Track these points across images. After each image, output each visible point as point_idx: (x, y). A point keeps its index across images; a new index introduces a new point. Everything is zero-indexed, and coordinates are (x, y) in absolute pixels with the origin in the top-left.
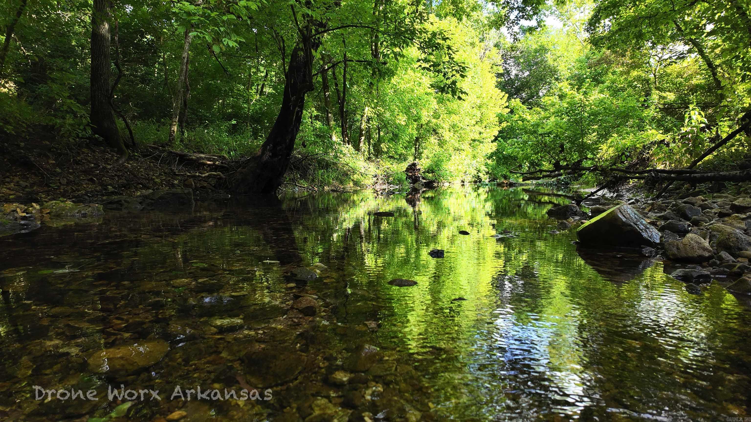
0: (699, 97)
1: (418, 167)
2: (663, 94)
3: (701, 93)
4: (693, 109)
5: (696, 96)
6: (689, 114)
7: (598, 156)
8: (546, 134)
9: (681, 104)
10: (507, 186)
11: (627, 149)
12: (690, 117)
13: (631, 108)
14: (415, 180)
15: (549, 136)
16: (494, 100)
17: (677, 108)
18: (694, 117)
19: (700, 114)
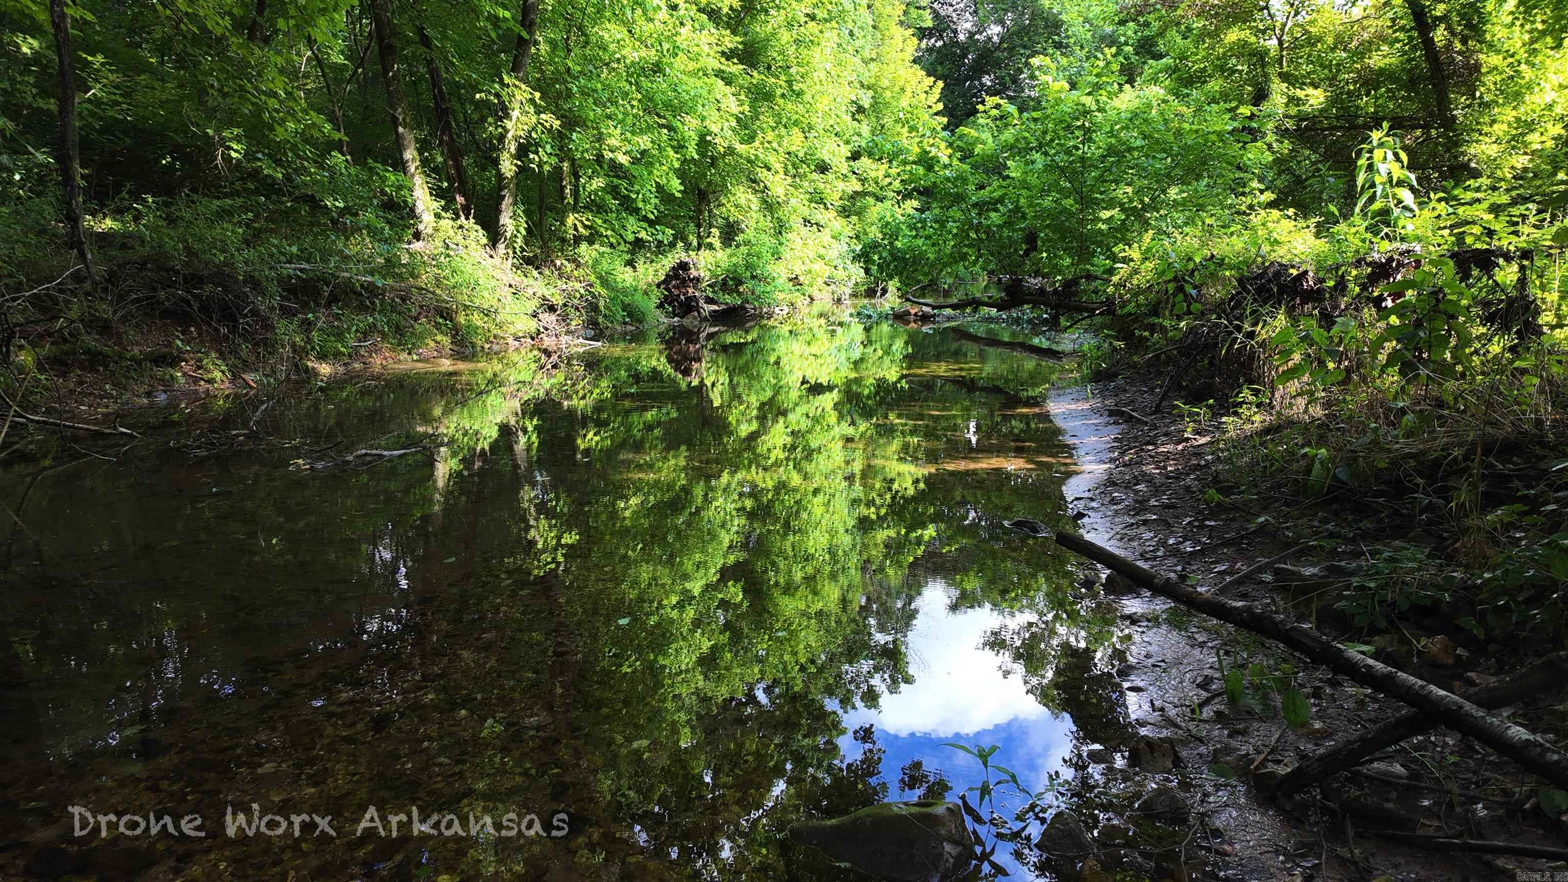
0: (1380, 101)
1: (693, 273)
2: (1300, 93)
3: (1388, 91)
4: (1381, 145)
5: (1377, 99)
6: (1368, 159)
7: (1115, 279)
8: (989, 203)
9: (1337, 118)
10: (915, 322)
11: (1192, 273)
12: (1370, 167)
13: (1213, 137)
14: (688, 307)
15: (996, 210)
16: (909, 94)
17: (1327, 129)
18: (1383, 168)
19: (1398, 158)
